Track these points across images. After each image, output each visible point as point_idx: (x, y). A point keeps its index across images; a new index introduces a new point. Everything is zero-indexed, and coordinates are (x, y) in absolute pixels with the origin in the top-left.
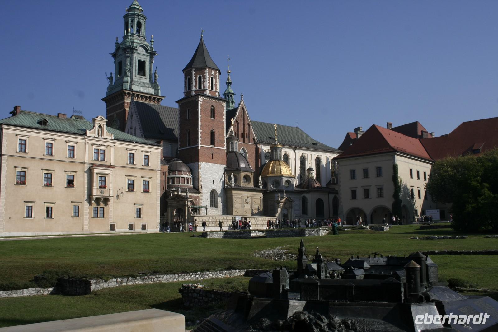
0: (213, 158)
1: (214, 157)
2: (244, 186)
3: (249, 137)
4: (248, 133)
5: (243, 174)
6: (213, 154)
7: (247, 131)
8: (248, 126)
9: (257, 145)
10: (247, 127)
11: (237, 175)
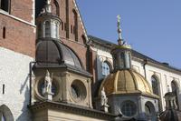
0: (4, 37)
1: (6, 34)
2: (73, 102)
3: (75, 32)
4: (73, 25)
5: (70, 79)
6: (4, 29)
7: (72, 22)
8: (73, 15)
9: (88, 47)
10: (71, 15)
11: (59, 79)
